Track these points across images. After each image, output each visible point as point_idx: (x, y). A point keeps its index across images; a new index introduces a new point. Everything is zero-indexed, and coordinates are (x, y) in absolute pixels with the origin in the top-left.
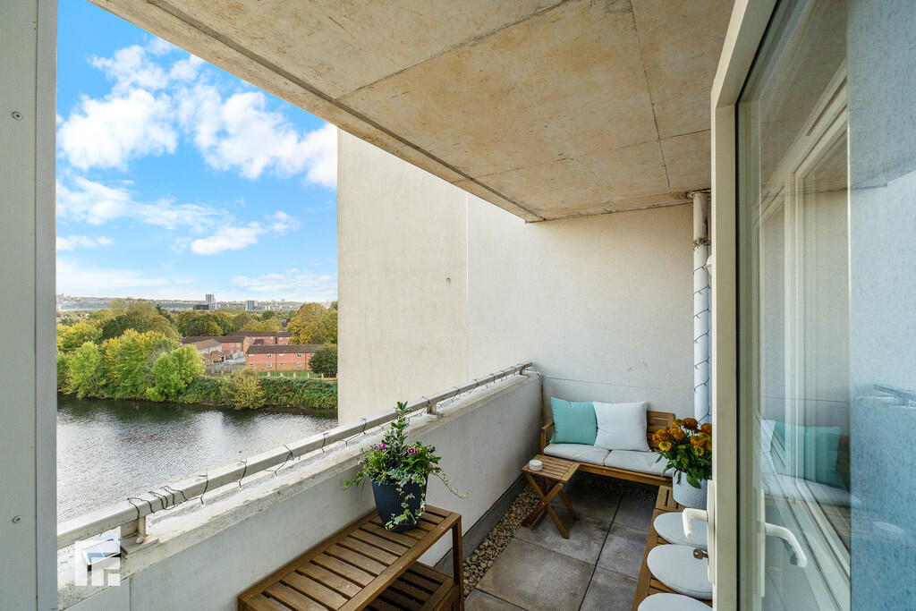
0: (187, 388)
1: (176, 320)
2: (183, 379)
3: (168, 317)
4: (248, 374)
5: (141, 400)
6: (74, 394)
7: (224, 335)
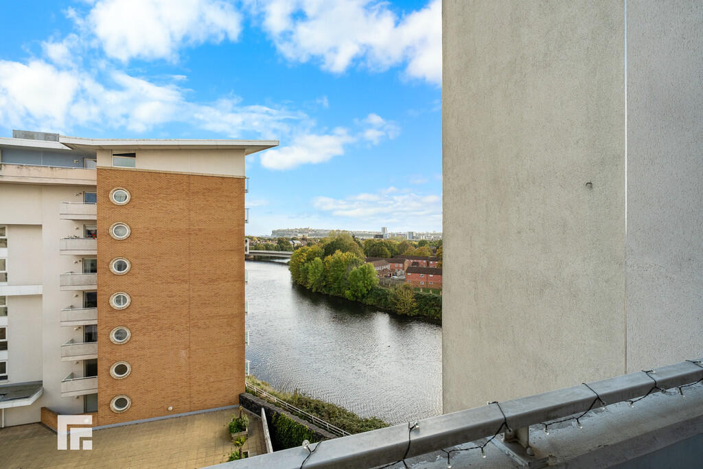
0: (368, 294)
1: (363, 245)
2: (365, 287)
3: (359, 243)
4: (406, 288)
5: (342, 298)
6: (311, 289)
7: (392, 257)
